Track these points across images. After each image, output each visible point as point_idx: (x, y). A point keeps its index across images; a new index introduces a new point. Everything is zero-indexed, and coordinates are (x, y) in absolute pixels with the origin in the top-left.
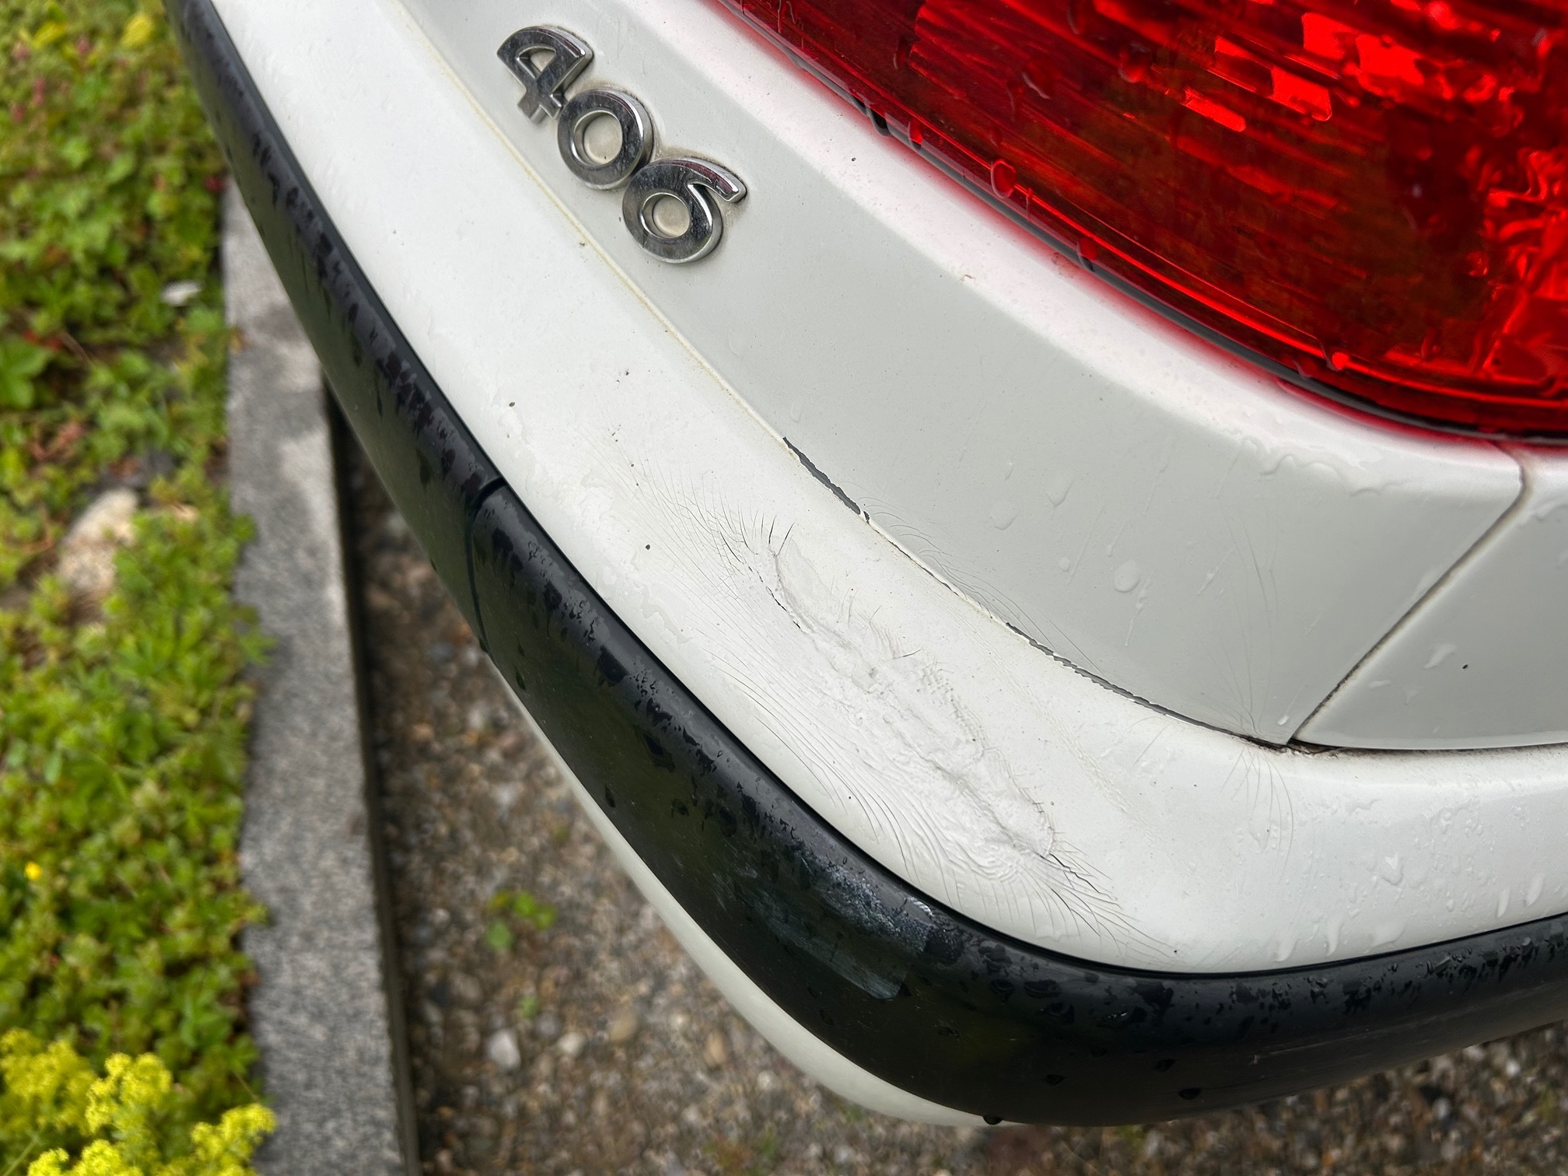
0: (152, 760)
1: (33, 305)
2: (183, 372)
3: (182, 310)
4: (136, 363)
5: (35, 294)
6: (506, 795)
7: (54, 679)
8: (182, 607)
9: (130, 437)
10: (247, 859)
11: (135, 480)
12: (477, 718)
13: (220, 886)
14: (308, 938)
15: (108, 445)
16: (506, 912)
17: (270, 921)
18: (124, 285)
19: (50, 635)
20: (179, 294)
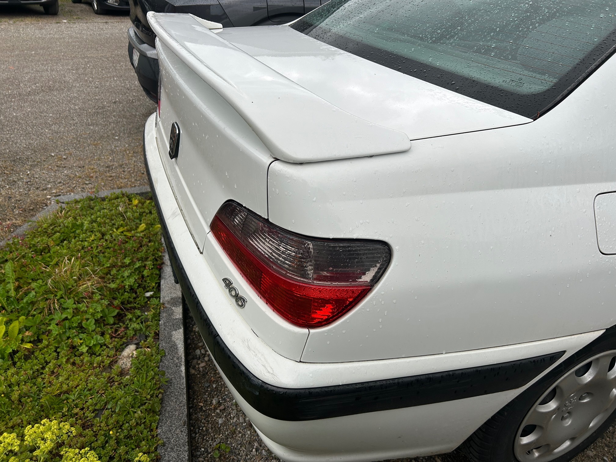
0: (139, 407)
1: (115, 299)
2: (149, 314)
3: (149, 298)
4: (138, 312)
5: (115, 296)
6: (220, 421)
7: (117, 389)
8: (148, 372)
9: (135, 330)
10: (159, 431)
11: (136, 342)
12: (214, 402)
13: (153, 437)
14: (172, 449)
15: (131, 333)
16: (219, 449)
17: (164, 445)
18: (136, 293)
19: (117, 378)
20: (148, 294)
